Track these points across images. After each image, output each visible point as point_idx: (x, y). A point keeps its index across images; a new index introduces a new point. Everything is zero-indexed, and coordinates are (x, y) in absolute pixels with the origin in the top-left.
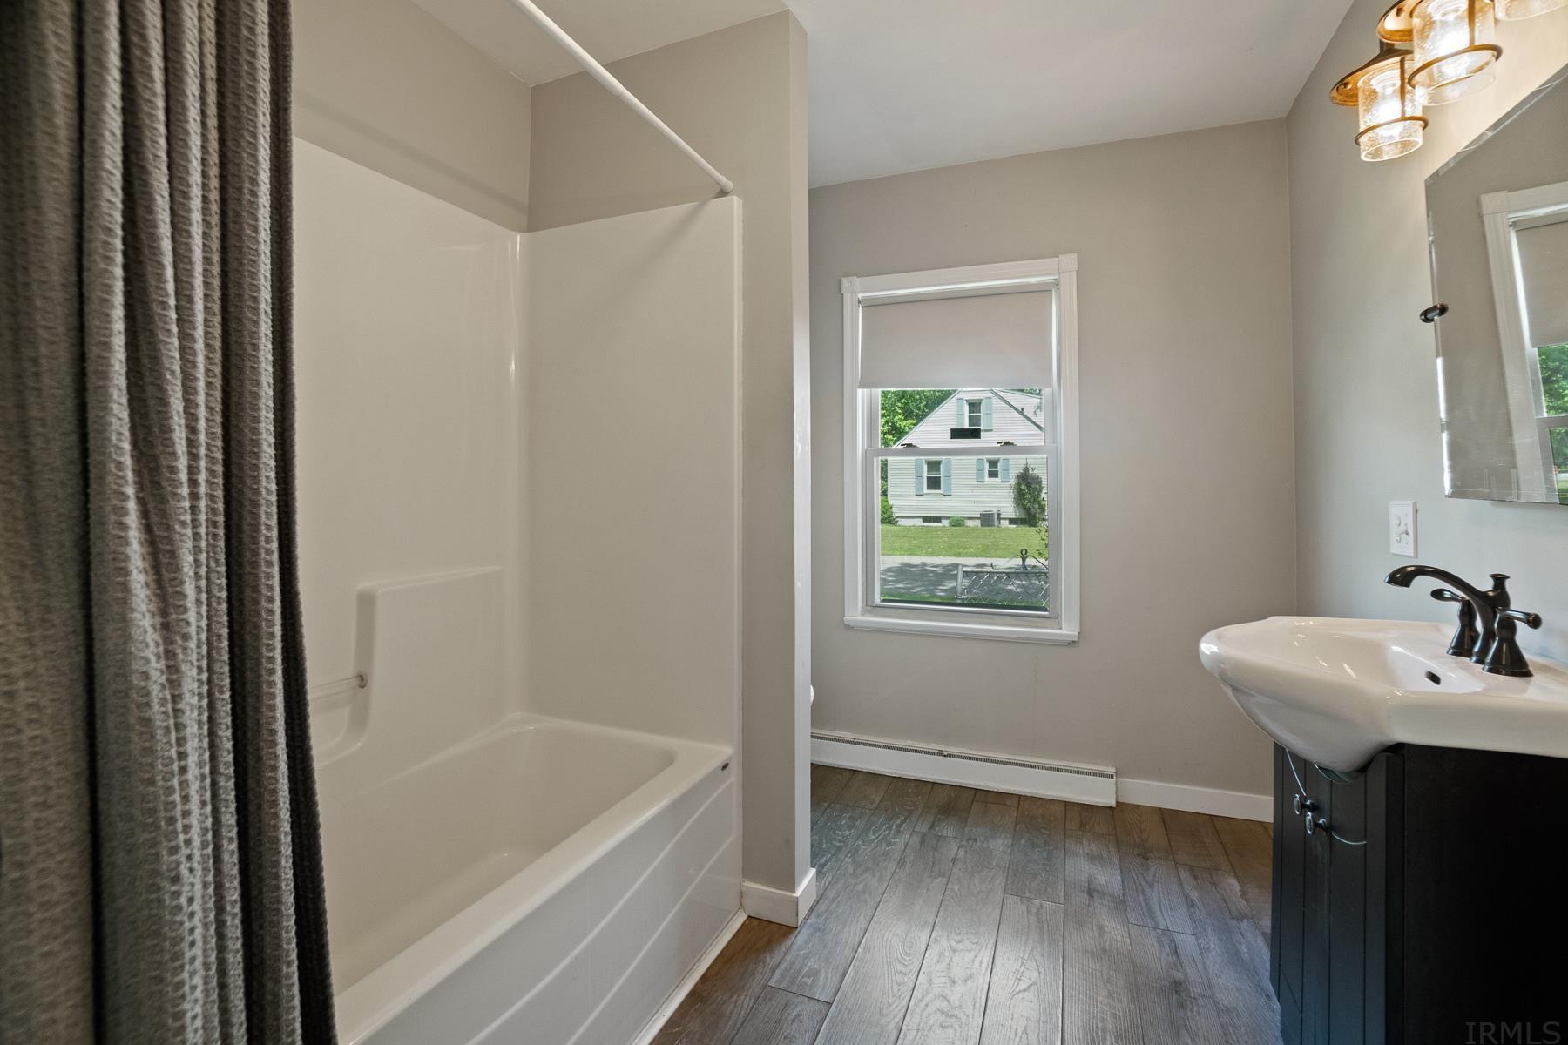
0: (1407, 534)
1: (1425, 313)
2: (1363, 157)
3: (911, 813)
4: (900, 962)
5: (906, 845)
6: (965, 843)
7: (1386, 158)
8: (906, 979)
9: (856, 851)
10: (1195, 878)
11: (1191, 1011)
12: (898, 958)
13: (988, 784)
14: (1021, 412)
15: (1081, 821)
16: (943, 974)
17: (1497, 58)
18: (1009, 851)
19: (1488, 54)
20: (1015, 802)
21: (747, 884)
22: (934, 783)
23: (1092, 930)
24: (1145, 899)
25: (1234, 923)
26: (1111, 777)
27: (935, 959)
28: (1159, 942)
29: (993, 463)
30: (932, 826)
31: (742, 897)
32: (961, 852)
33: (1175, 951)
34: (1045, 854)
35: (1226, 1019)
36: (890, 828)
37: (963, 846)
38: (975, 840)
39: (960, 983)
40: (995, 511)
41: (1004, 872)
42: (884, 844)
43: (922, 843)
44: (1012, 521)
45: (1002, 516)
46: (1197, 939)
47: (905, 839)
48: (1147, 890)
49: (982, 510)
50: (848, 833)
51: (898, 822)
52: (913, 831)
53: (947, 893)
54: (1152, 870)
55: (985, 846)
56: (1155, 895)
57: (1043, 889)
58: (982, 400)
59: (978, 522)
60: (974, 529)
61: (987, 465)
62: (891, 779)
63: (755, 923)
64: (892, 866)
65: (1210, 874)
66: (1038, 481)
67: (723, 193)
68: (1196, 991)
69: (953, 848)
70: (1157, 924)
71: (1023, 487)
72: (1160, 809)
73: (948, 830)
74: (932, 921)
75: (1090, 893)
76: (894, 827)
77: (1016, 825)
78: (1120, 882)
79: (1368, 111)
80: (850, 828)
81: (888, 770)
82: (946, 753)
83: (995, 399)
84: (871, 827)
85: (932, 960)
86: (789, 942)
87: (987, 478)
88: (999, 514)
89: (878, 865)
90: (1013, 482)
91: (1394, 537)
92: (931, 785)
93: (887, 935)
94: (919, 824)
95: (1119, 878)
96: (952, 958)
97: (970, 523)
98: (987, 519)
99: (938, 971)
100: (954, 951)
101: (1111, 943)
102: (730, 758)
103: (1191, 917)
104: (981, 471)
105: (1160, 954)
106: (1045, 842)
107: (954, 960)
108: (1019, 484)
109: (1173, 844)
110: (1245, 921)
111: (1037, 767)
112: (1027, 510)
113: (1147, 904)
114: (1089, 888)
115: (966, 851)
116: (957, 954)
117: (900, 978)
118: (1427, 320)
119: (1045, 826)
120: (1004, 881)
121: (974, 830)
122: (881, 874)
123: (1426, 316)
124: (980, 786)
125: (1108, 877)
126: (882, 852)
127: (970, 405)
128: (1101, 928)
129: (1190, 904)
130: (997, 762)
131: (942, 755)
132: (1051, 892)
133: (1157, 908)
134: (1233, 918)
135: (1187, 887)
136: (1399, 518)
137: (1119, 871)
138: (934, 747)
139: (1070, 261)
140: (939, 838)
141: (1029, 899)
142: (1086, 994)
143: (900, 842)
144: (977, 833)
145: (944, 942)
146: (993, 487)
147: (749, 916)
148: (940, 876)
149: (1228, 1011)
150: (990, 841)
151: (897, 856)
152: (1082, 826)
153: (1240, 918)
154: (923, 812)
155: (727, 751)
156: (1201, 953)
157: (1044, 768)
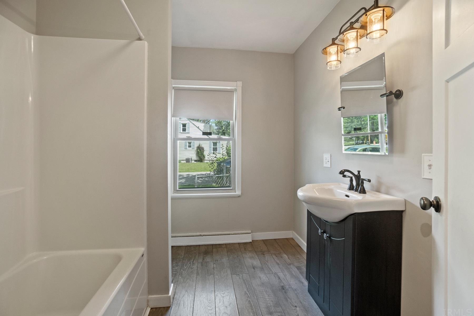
0: (328, 162)
1: (339, 108)
2: (328, 68)
3: (195, 256)
4: (208, 306)
5: (197, 267)
6: (215, 262)
7: (333, 69)
8: (212, 311)
9: (182, 274)
10: (277, 257)
11: (288, 293)
12: (207, 305)
13: (216, 242)
14: (198, 128)
15: (244, 248)
16: (222, 306)
17: (360, 50)
18: (228, 261)
19: (358, 49)
20: (225, 246)
21: (150, 296)
22: (199, 245)
23: (258, 279)
24: (267, 266)
25: (289, 266)
26: (250, 233)
27: (219, 301)
28: (275, 277)
29: (190, 143)
30: (203, 259)
31: (148, 302)
32: (215, 265)
33: (279, 278)
34: (238, 260)
35: (296, 292)
36: (190, 263)
37: (215, 263)
38: (218, 260)
39: (228, 306)
40: (190, 158)
41: (229, 268)
42: (190, 269)
43: (202, 265)
44: (195, 161)
45: (192, 159)
46: (283, 273)
47: (196, 266)
48: (267, 263)
49: (186, 158)
50: (177, 268)
51: (192, 260)
52: (198, 262)
53: (215, 279)
54: (266, 257)
55: (221, 262)
56: (269, 264)
57: (241, 270)
58: (186, 123)
59: (185, 161)
60: (184, 163)
61: (188, 144)
62: (185, 247)
63: (154, 310)
64: (195, 276)
65: (280, 255)
66: (203, 149)
67: (140, 39)
68: (287, 287)
69: (212, 265)
70: (272, 272)
71: (198, 150)
72: (263, 240)
73: (208, 259)
74: (213, 290)
75: (254, 268)
76: (191, 262)
77: (227, 253)
78: (260, 263)
79: (329, 57)
80: (177, 266)
81: (184, 244)
82: (202, 235)
83: (190, 123)
84: (184, 265)
85: (218, 302)
86: (169, 313)
87: (188, 148)
88: (191, 159)
89: (190, 276)
90: (196, 149)
91: (324, 163)
92: (198, 246)
93: (201, 299)
94: (199, 259)
95: (259, 262)
96: (223, 300)
97: (182, 162)
98: (188, 160)
99: (221, 305)
100: (223, 297)
101: (264, 281)
102: (144, 252)
103: (279, 267)
104: (186, 145)
105: (276, 279)
106: (237, 256)
107: (224, 300)
108: (197, 149)
109: (269, 249)
110: (291, 265)
111: (230, 234)
112: (200, 157)
113: (268, 267)
114: (253, 267)
115: (216, 265)
116: (224, 298)
117: (210, 312)
118: (339, 110)
119: (235, 251)
120: (230, 271)
121: (216, 257)
122: (192, 279)
123: (339, 109)
124: (213, 243)
125: (256, 262)
126: (190, 272)
127: (183, 125)
128: (260, 277)
129: (278, 264)
130: (218, 235)
131: (201, 236)
132: (244, 271)
133: (270, 267)
134: (288, 265)
135: (275, 260)
136: (326, 158)
137: (258, 260)
138: (198, 234)
139: (240, 84)
140: (207, 262)
141: (239, 274)
142: (263, 297)
143: (195, 267)
144: (217, 258)
145: (219, 295)
146: (189, 150)
147: (151, 308)
148: (211, 274)
149: (296, 290)
150: (222, 260)
151: (196, 272)
152: (245, 249)
153: (290, 264)
154: (199, 255)
155: (142, 250)
156: (285, 276)
157: (232, 234)
